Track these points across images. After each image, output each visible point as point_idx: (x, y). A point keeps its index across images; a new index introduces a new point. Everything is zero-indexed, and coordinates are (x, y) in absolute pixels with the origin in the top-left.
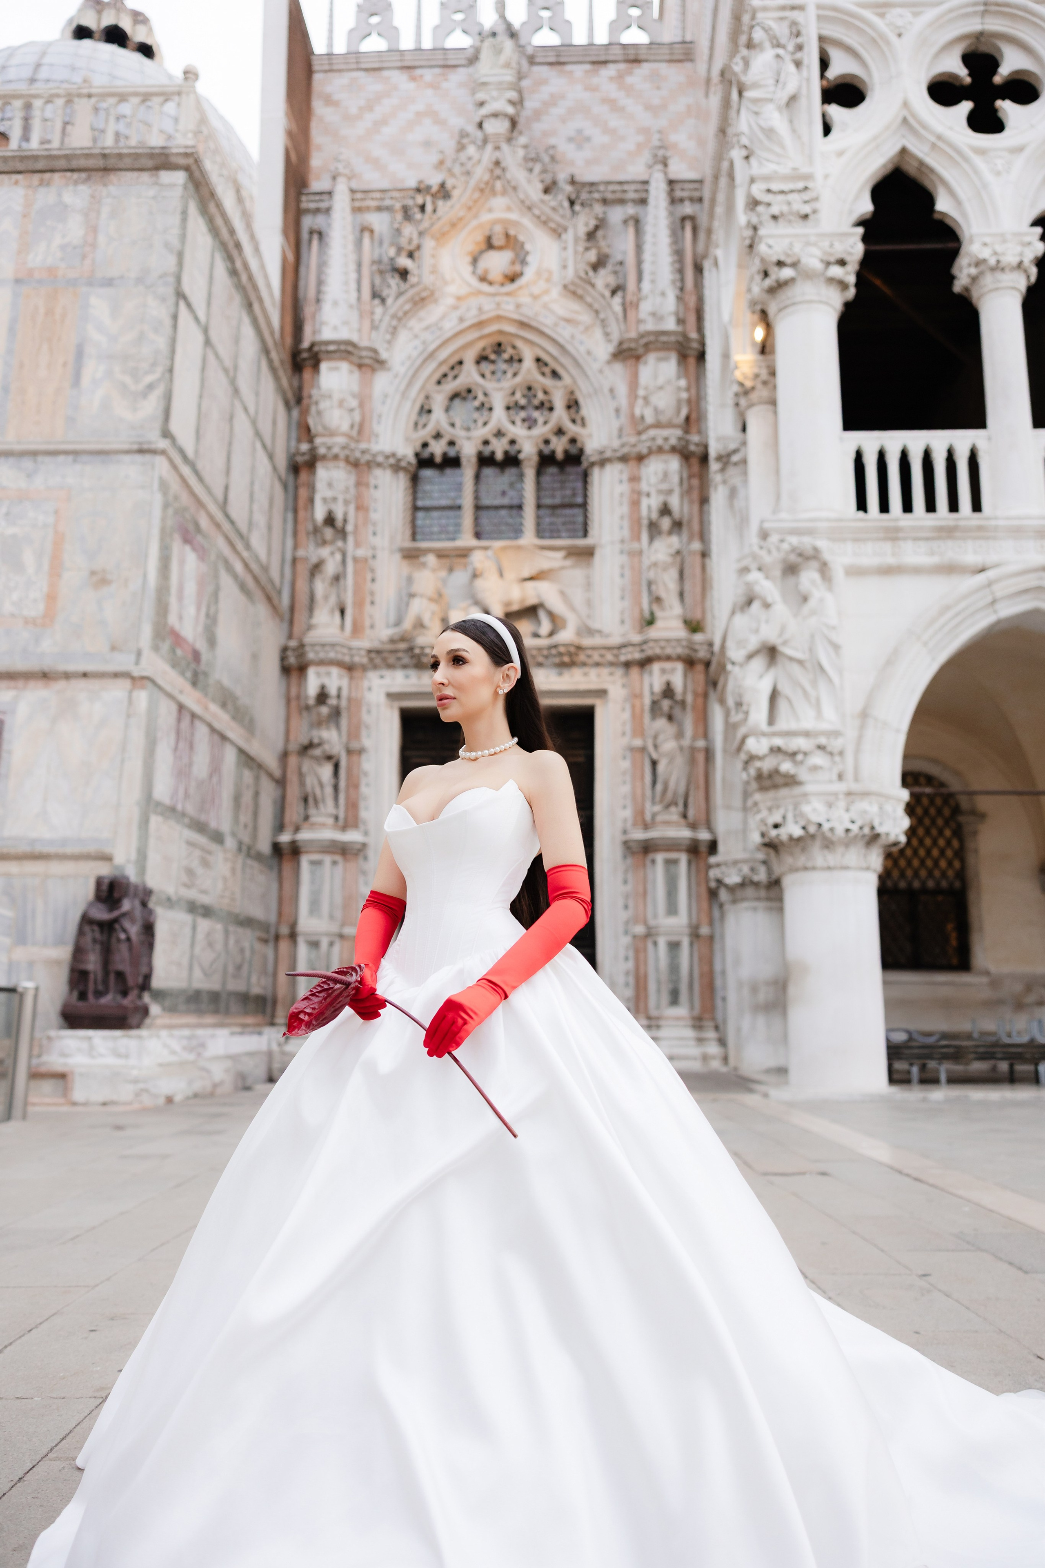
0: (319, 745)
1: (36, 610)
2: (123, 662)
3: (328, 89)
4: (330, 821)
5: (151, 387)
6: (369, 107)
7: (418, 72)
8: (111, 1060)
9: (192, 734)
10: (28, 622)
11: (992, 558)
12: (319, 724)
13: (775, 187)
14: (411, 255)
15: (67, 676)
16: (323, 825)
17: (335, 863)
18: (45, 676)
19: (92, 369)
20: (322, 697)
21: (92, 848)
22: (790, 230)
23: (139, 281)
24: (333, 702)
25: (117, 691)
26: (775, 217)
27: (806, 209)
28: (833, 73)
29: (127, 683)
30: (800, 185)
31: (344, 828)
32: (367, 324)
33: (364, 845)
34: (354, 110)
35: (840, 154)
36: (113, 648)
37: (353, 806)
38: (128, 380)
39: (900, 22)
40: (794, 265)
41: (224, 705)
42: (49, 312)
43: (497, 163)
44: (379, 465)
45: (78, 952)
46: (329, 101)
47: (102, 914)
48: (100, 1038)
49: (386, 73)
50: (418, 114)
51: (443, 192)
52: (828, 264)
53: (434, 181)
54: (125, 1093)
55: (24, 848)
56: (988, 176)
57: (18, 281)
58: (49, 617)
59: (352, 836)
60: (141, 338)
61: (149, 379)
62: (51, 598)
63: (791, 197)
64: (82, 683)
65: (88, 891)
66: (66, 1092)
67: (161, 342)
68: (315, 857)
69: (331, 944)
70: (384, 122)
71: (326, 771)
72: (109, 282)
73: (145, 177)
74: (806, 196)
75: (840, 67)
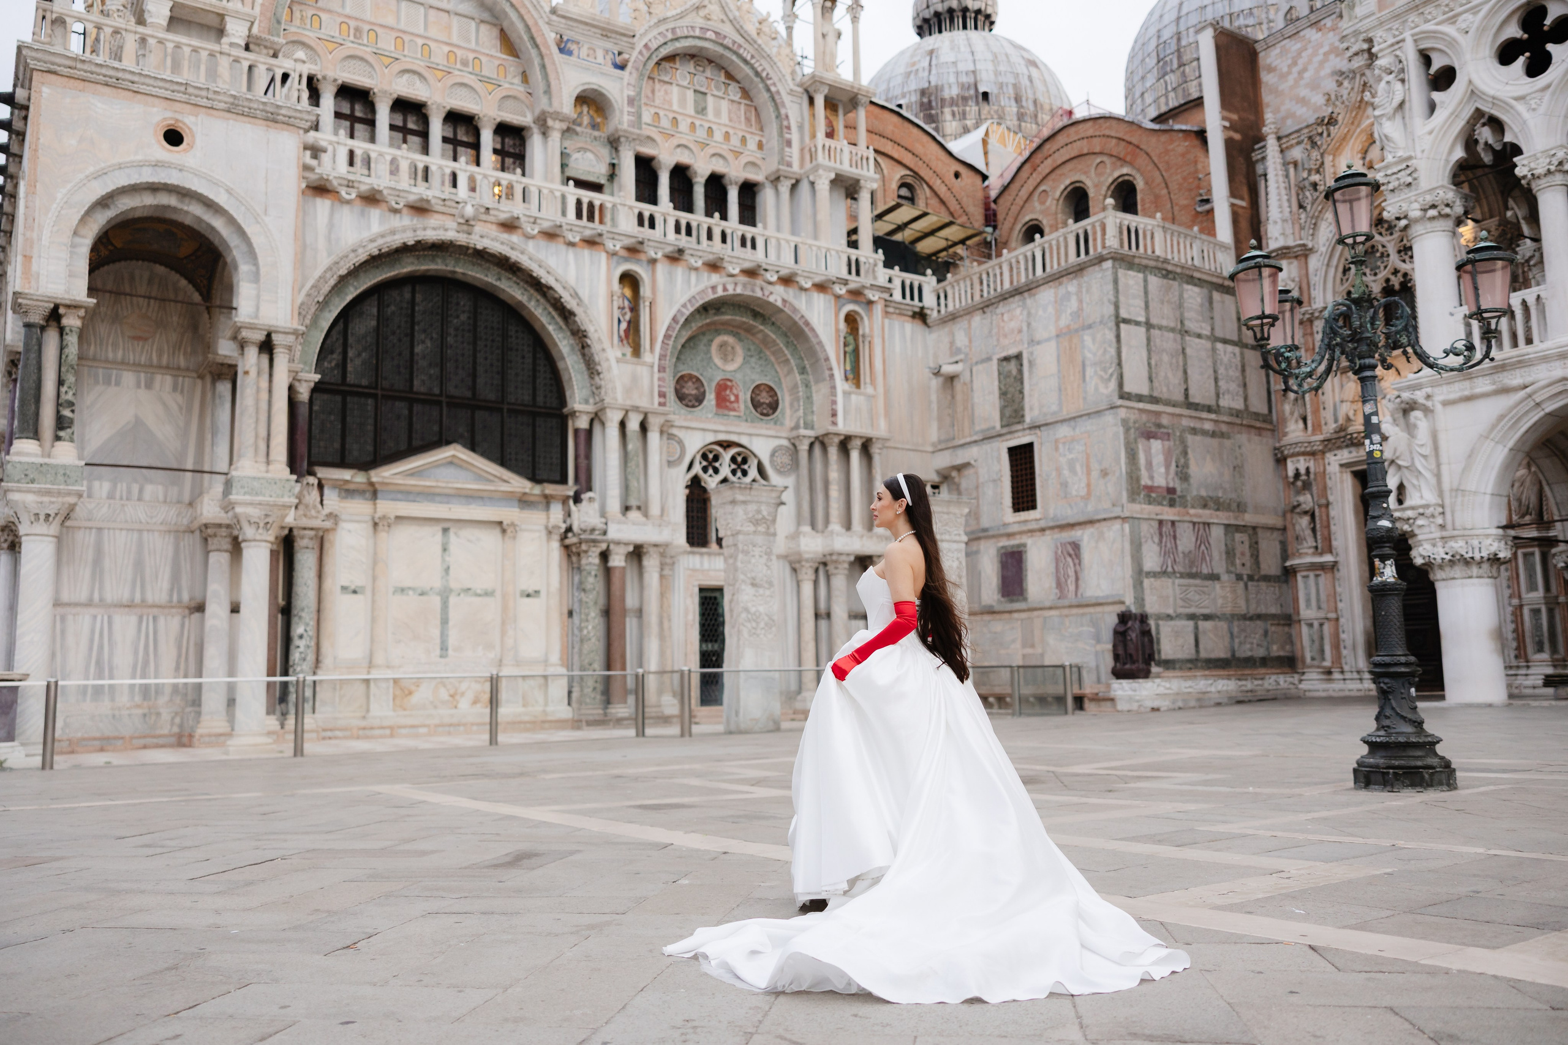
0: (1299, 505)
1: (1083, 492)
2: (1117, 511)
3: (1268, 61)
4: (1311, 551)
5: (1111, 375)
6: (1295, 63)
7: (1322, 23)
8: (1130, 693)
9: (1175, 532)
10: (1082, 498)
11: (1528, 380)
12: (1298, 492)
13: (1389, 172)
14: (1318, 171)
15: (1099, 521)
16: (1306, 554)
17: (1317, 576)
18: (1091, 522)
19: (1090, 371)
20: (1297, 475)
21: (1116, 599)
22: (1403, 196)
23: (1101, 322)
24: (1304, 478)
25: (1117, 526)
26: (1392, 191)
27: (1409, 179)
28: (1432, 70)
29: (1119, 521)
30: (1404, 166)
31: (1321, 554)
32: (1297, 227)
33: (1336, 563)
34: (1285, 69)
35: (1430, 133)
36: (1114, 505)
37: (1328, 539)
38: (1102, 373)
39: (1464, 26)
40: (1406, 217)
41: (1205, 506)
42: (1070, 348)
43: (1365, 84)
44: (1317, 318)
45: (1115, 646)
46: (1271, 69)
47: (1122, 629)
48: (1125, 684)
49: (1302, 34)
50: (1325, 54)
51: (1332, 121)
52: (1425, 210)
53: (1326, 112)
54: (1135, 706)
55: (1093, 601)
56: (1526, 115)
57: (1058, 336)
58: (1089, 494)
59: (1328, 558)
60: (1105, 351)
61: (1110, 371)
62: (1088, 485)
63: (1399, 176)
64: (1104, 524)
65: (1115, 620)
66: (1114, 706)
67: (1112, 351)
68: (1305, 573)
69: (1321, 625)
70: (1305, 70)
71: (1305, 521)
72: (1090, 327)
73: (1097, 268)
74: (1408, 171)
75: (1437, 63)
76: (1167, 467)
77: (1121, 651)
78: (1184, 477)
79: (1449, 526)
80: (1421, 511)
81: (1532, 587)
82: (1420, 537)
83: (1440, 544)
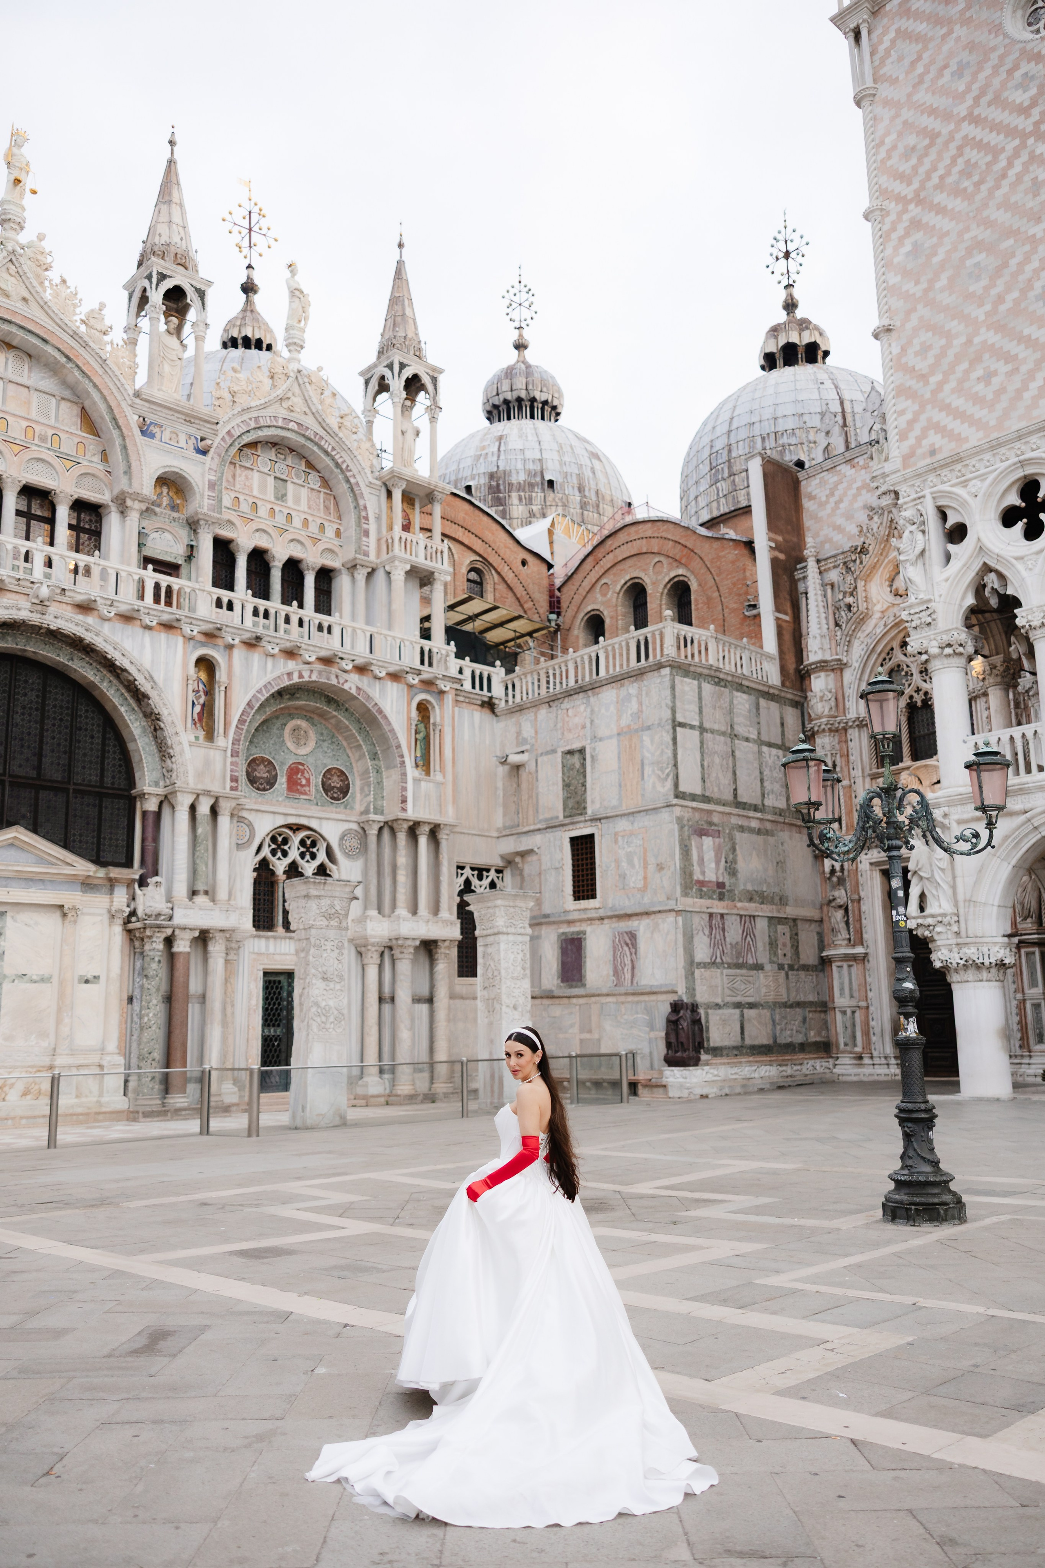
0: (834, 899)
1: (640, 885)
2: (671, 905)
3: (809, 489)
4: (846, 942)
5: (668, 775)
6: (832, 494)
7: (856, 460)
8: (681, 1080)
9: (723, 924)
10: (639, 890)
11: (1028, 806)
12: (834, 887)
13: (912, 611)
14: (852, 594)
15: (654, 913)
16: (841, 945)
17: (850, 966)
18: (647, 914)
19: (648, 770)
20: (833, 871)
21: (670, 988)
22: (924, 634)
23: (659, 725)
24: (838, 874)
25: (671, 918)
26: (915, 628)
27: (929, 620)
28: (949, 524)
29: (674, 914)
30: (924, 607)
31: (854, 946)
32: (833, 642)
33: (866, 954)
34: (824, 499)
35: (947, 580)
36: (668, 899)
37: (860, 932)
38: (660, 773)
39: (973, 490)
40: (926, 652)
41: (751, 900)
42: (630, 747)
43: (892, 521)
44: (851, 727)
45: (667, 1034)
46: (811, 497)
47: (674, 1018)
48: (676, 1070)
49: (838, 468)
50: (858, 489)
51: (863, 551)
52: (942, 648)
53: (859, 542)
54: (685, 1094)
55: (648, 990)
56: (1024, 573)
57: (619, 734)
58: (645, 888)
59: (859, 950)
60: (662, 752)
61: (667, 771)
62: (645, 878)
63: (921, 615)
64: (659, 915)
65: (668, 1009)
66: (666, 1093)
67: (669, 753)
68: (839, 964)
69: (853, 1012)
70: (840, 501)
71: (840, 914)
72: (649, 728)
73: (656, 673)
74: (928, 612)
75: (951, 521)
76: (718, 863)
77: (673, 1039)
78: (732, 872)
79: (963, 934)
80: (940, 919)
81: (1033, 984)
82: (939, 943)
83: (955, 950)
